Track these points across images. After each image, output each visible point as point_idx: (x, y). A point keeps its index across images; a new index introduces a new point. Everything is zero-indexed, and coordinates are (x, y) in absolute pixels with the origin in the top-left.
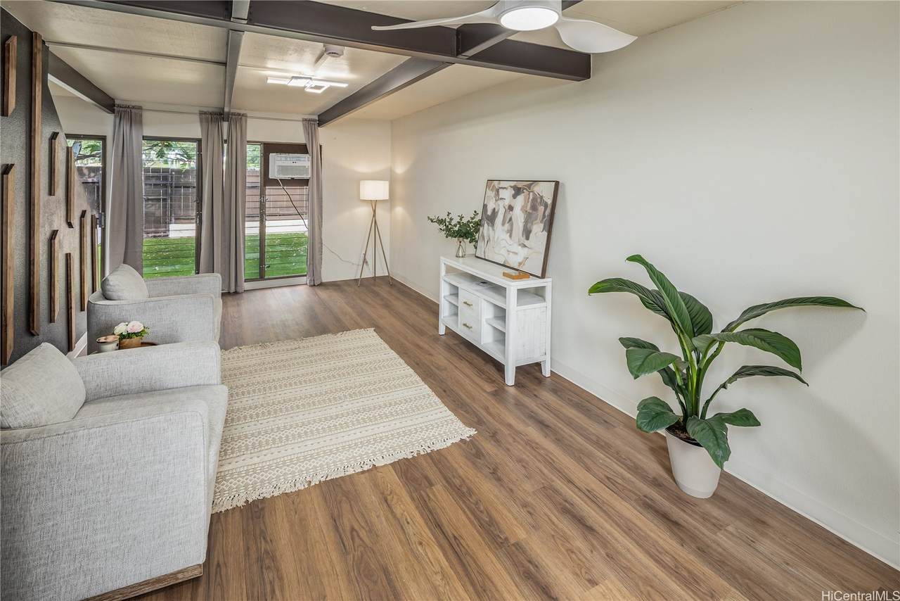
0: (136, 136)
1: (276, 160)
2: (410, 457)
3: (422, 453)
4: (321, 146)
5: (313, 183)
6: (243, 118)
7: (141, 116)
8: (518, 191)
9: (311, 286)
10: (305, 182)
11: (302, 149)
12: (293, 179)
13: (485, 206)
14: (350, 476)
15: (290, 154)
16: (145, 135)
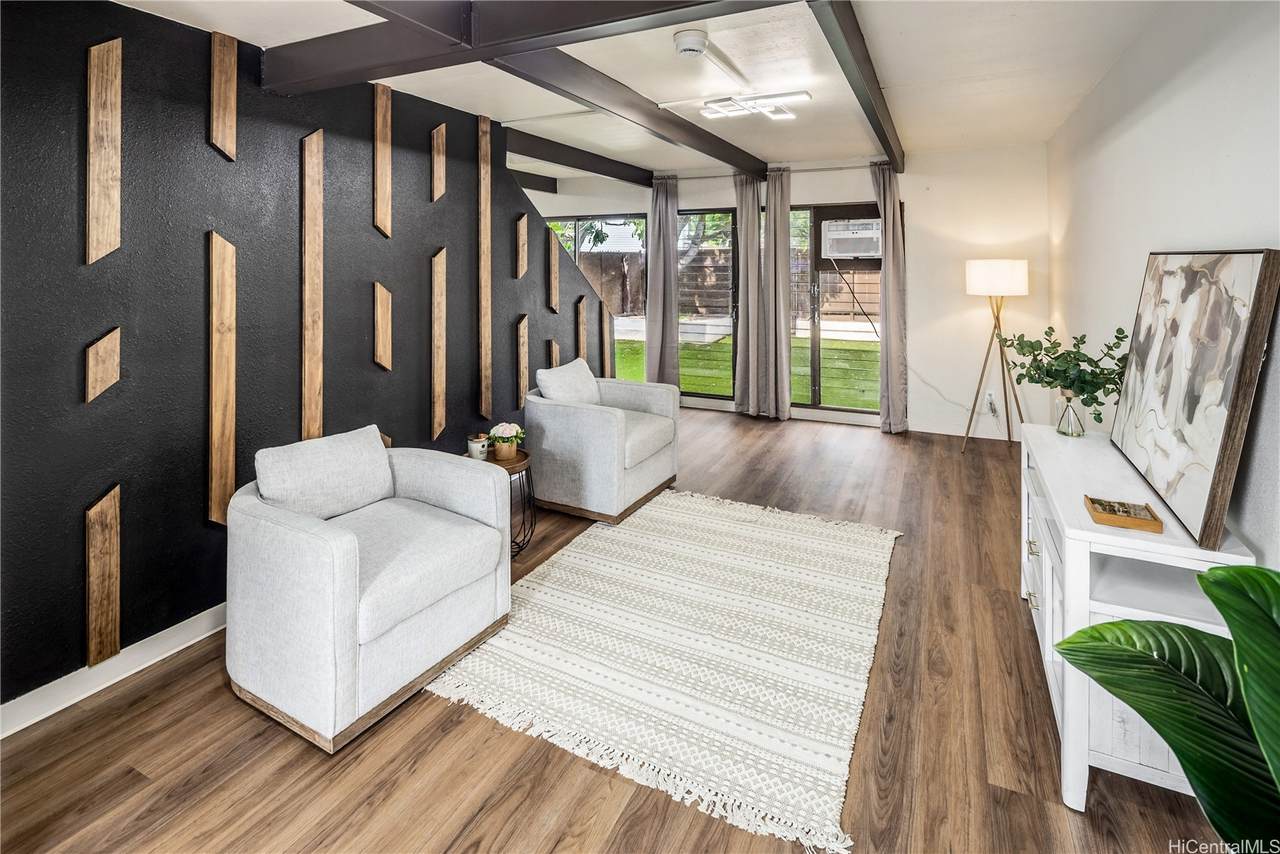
0: (672, 212)
1: (832, 230)
2: (677, 798)
3: (702, 808)
4: (902, 204)
5: (888, 265)
6: (785, 174)
7: (676, 186)
8: (1192, 279)
9: (885, 433)
10: (875, 264)
11: (868, 211)
12: (856, 259)
13: (1138, 318)
14: (575, 758)
15: (851, 221)
16: (680, 208)
